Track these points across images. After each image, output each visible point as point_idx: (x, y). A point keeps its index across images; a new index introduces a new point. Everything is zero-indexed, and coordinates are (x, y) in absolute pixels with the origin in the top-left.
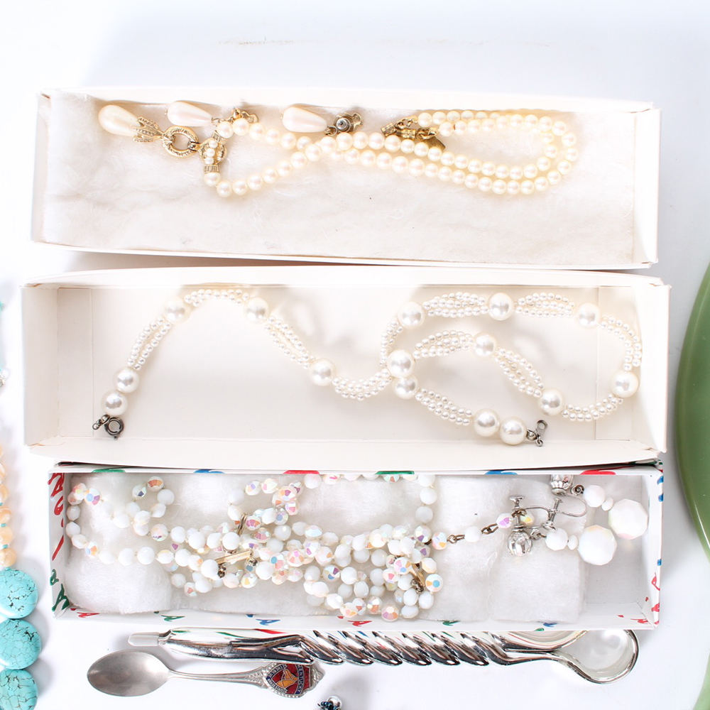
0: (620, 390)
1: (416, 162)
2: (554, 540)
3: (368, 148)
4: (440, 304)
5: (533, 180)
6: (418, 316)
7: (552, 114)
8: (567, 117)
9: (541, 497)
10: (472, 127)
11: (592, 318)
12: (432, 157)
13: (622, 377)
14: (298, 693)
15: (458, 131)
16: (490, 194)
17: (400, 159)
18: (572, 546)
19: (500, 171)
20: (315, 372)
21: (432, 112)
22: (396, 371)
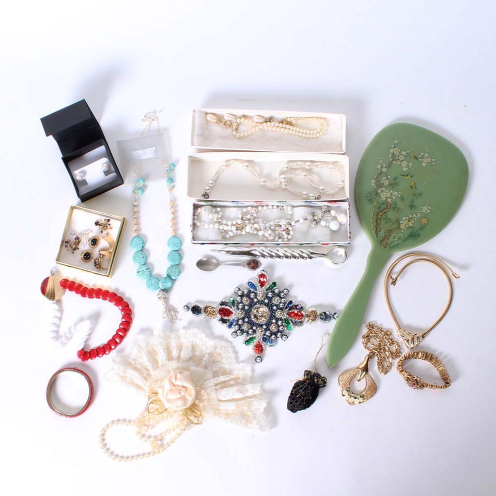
0: (339, 186)
1: (287, 130)
2: (323, 223)
3: (275, 126)
4: (294, 165)
5: (316, 134)
6: (287, 167)
7: (321, 118)
8: (325, 119)
9: (319, 213)
10: (301, 121)
11: (332, 168)
12: (291, 128)
13: (339, 183)
14: (254, 269)
15: (297, 122)
16: (305, 138)
17: (283, 129)
18: (328, 225)
19: (308, 132)
20: (261, 181)
21: (291, 118)
22: (282, 180)
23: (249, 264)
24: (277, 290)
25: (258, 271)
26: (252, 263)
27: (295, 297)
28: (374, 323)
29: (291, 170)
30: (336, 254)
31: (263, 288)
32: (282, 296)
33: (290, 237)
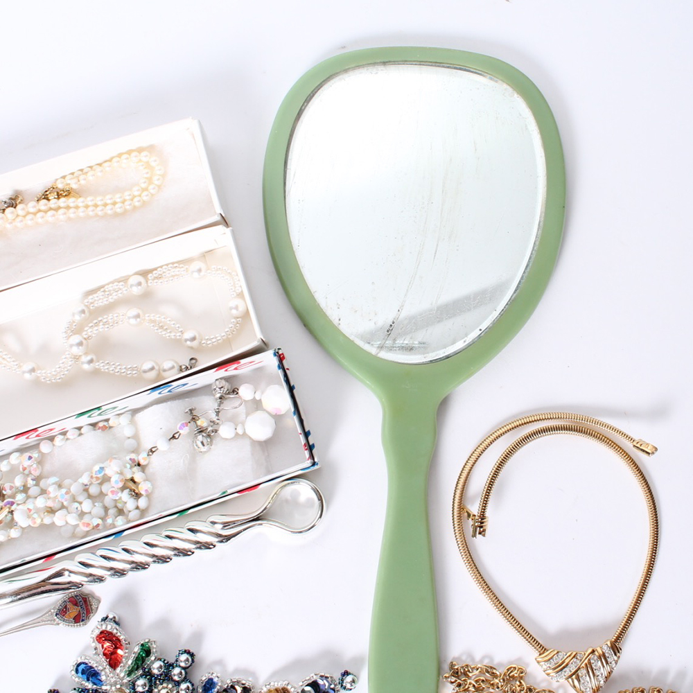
0: (234, 312)
1: (61, 211)
2: (225, 431)
3: (28, 213)
4: (100, 300)
5: (140, 196)
6: (83, 312)
7: (140, 150)
8: (151, 149)
9: (207, 405)
10: (90, 177)
11: (200, 270)
12: (72, 205)
13: (233, 303)
14: (83, 620)
15: (82, 182)
16: (116, 215)
18: (240, 431)
19: (117, 198)
20: (24, 372)
21: (64, 177)
22: (75, 350)
23: (62, 612)
24: (157, 664)
25: (94, 625)
26: (69, 605)
27: (220, 662)
28: (465, 660)
29: (94, 314)
30: (294, 502)
31: (118, 670)
32: (176, 678)
33: (142, 502)
